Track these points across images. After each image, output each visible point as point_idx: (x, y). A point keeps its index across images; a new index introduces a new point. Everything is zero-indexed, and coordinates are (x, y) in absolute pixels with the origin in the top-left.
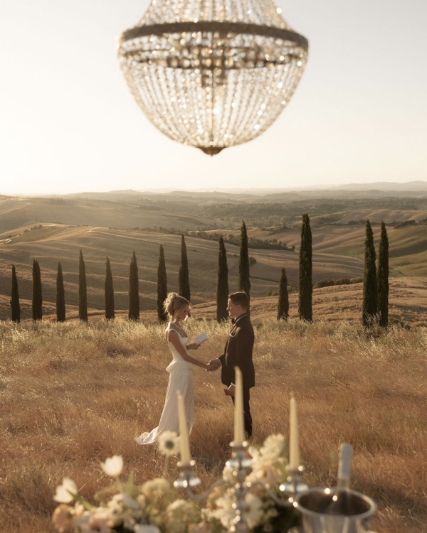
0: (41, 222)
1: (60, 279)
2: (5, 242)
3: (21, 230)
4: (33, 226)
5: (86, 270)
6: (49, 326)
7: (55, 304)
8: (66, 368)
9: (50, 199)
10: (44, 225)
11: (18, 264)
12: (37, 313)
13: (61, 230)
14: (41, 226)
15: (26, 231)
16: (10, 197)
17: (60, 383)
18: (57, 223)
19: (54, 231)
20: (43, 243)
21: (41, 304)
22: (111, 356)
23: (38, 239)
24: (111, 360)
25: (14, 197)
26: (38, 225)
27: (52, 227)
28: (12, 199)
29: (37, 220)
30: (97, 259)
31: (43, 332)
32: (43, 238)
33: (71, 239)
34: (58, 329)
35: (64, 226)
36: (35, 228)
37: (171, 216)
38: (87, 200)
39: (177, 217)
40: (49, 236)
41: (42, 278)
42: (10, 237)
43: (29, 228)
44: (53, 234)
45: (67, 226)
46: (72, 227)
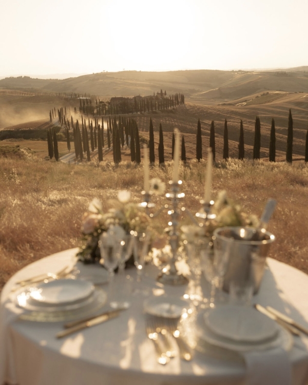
0: (269, 90)
1: (273, 131)
2: (242, 105)
3: (253, 96)
4: (262, 93)
5: (293, 126)
6: (262, 164)
7: (269, 149)
8: (256, 188)
9: (276, 73)
10: (270, 92)
11: (250, 120)
12: (257, 155)
13: (282, 96)
14: (268, 93)
15: (257, 97)
16: (248, 72)
17: (244, 195)
18: (280, 90)
19: (278, 96)
20: (268, 106)
21: (259, 149)
22: (293, 185)
23: (266, 102)
24: (291, 187)
25: (250, 72)
26: (266, 92)
27: (277, 94)
28: (249, 73)
29: (265, 89)
31: (258, 167)
32: (269, 102)
33: (289, 102)
34: (268, 166)
35: (284, 93)
36: (264, 95)
38: (305, 72)
40: (273, 100)
41: (261, 130)
42: (246, 101)
43: (259, 94)
44: (276, 99)
45: (288, 92)
46: (290, 93)
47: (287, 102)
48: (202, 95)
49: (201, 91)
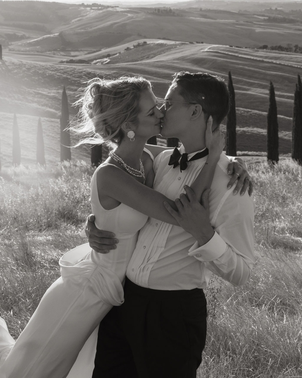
0: (146, 38)
2: (102, 63)
3: (121, 48)
4: (135, 43)
10: (149, 42)
13: (170, 48)
14: (145, 43)
15: (128, 49)
16: (108, 7)
23: (143, 59)
25: (112, 7)
26: (141, 41)
27: (161, 45)
29: (140, 36)
35: (172, 43)
36: (139, 45)
42: (108, 56)
43: (130, 45)
45: (177, 42)
46: (183, 44)
47: (178, 59)
48: (30, 44)
49: (29, 38)
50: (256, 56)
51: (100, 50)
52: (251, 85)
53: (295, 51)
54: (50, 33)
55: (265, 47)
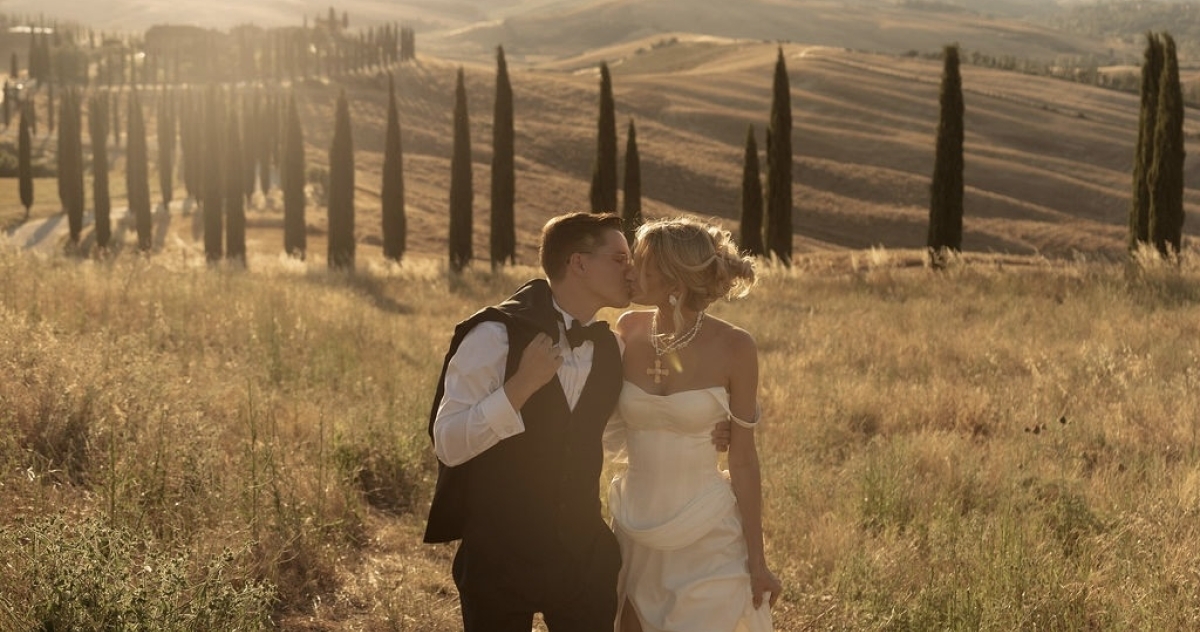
3: (628, 48)
4: (655, 39)
10: (684, 38)
13: (723, 51)
14: (674, 41)
15: (640, 51)
19: (709, 53)
20: (693, 78)
26: (667, 37)
27: (707, 45)
30: (829, 124)
32: (681, 68)
35: (729, 41)
36: (662, 44)
37: (989, 28)
39: (1006, 31)
40: (695, 64)
43: (646, 44)
44: (706, 60)
45: (739, 41)
46: (749, 44)
47: (750, 71)
48: (448, 39)
49: (446, 28)
50: (902, 70)
51: (580, 54)
52: (899, 125)
53: (975, 63)
54: (484, 19)
55: (913, 54)
